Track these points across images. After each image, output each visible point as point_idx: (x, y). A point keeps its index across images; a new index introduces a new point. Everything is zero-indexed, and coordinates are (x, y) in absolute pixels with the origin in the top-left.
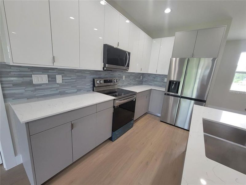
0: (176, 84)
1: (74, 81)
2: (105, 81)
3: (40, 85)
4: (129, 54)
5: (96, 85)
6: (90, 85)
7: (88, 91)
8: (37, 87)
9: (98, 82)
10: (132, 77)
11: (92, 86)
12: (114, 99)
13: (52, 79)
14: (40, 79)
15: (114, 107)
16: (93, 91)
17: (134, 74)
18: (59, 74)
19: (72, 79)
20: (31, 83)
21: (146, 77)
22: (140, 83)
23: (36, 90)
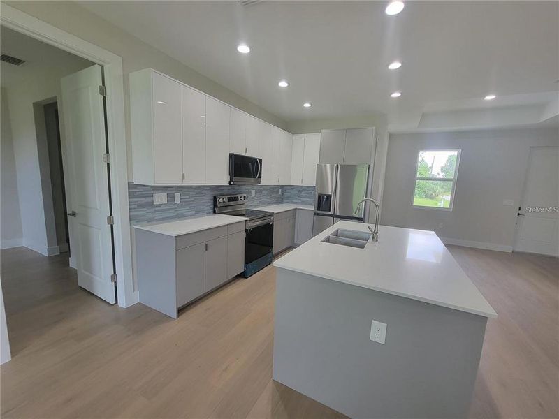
0: (327, 199)
1: (192, 199)
2: (230, 200)
3: (159, 206)
4: (261, 160)
5: (219, 205)
6: (209, 205)
7: (208, 213)
8: (156, 209)
9: (221, 200)
10: (266, 192)
11: (212, 206)
12: (246, 221)
13: (171, 198)
14: (160, 199)
15: (246, 230)
16: (214, 212)
17: (268, 188)
18: (178, 191)
19: (189, 198)
20: (151, 204)
21: (287, 191)
22: (280, 201)
23: (156, 211)
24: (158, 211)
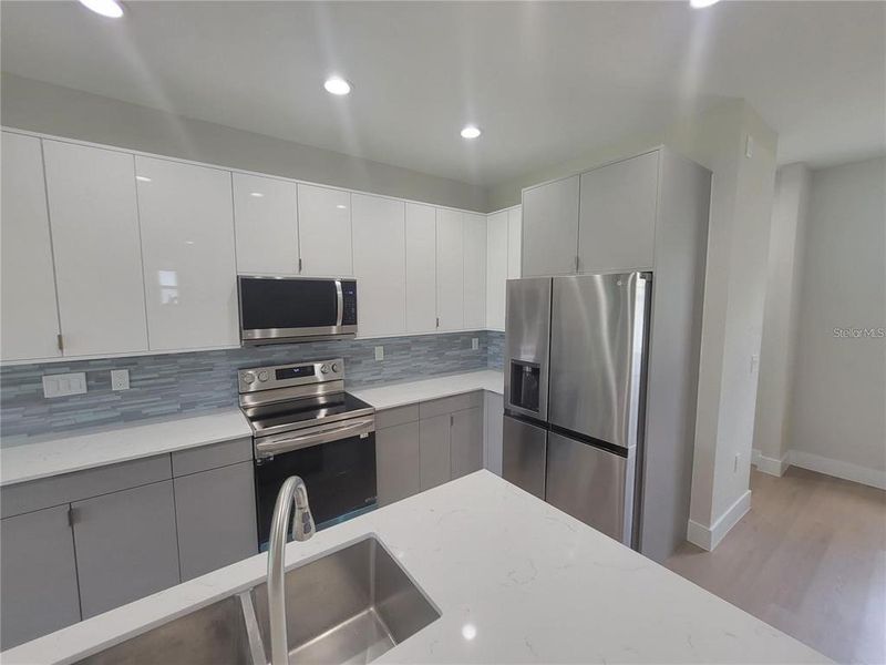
2: (284, 375)
3: (63, 399)
5: (244, 390)
8: (55, 406)
10: (424, 348)
12: (252, 437)
13: (99, 382)
14: (63, 385)
18: (120, 367)
20: (38, 397)
24: (62, 410)
